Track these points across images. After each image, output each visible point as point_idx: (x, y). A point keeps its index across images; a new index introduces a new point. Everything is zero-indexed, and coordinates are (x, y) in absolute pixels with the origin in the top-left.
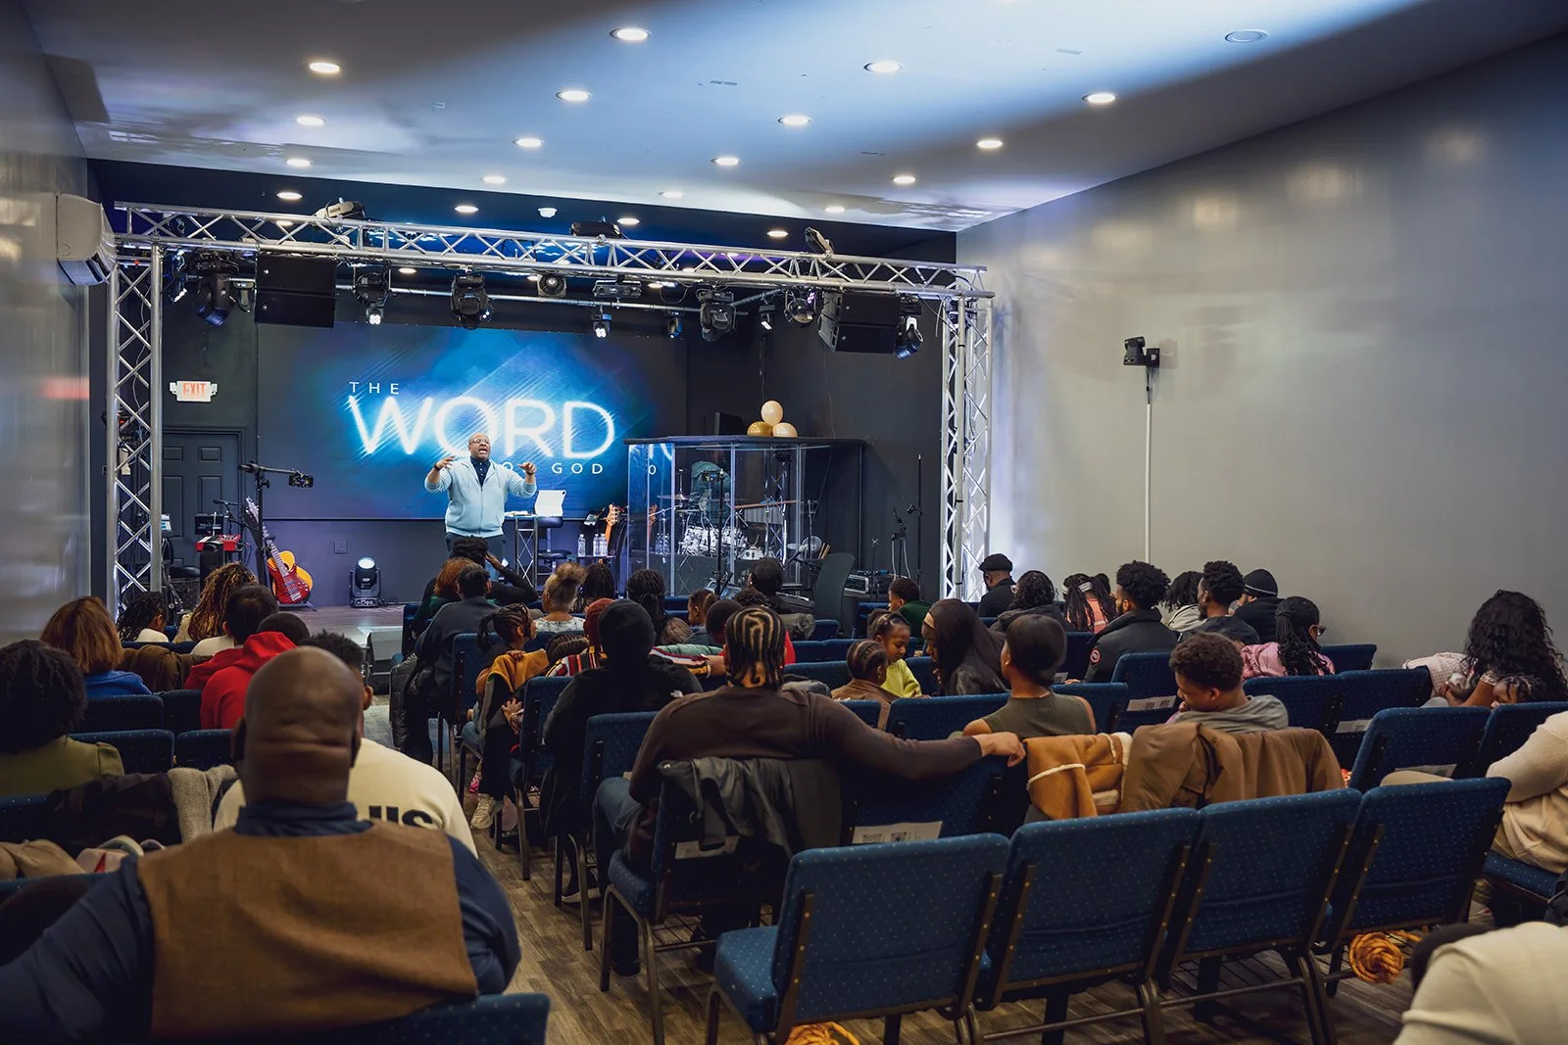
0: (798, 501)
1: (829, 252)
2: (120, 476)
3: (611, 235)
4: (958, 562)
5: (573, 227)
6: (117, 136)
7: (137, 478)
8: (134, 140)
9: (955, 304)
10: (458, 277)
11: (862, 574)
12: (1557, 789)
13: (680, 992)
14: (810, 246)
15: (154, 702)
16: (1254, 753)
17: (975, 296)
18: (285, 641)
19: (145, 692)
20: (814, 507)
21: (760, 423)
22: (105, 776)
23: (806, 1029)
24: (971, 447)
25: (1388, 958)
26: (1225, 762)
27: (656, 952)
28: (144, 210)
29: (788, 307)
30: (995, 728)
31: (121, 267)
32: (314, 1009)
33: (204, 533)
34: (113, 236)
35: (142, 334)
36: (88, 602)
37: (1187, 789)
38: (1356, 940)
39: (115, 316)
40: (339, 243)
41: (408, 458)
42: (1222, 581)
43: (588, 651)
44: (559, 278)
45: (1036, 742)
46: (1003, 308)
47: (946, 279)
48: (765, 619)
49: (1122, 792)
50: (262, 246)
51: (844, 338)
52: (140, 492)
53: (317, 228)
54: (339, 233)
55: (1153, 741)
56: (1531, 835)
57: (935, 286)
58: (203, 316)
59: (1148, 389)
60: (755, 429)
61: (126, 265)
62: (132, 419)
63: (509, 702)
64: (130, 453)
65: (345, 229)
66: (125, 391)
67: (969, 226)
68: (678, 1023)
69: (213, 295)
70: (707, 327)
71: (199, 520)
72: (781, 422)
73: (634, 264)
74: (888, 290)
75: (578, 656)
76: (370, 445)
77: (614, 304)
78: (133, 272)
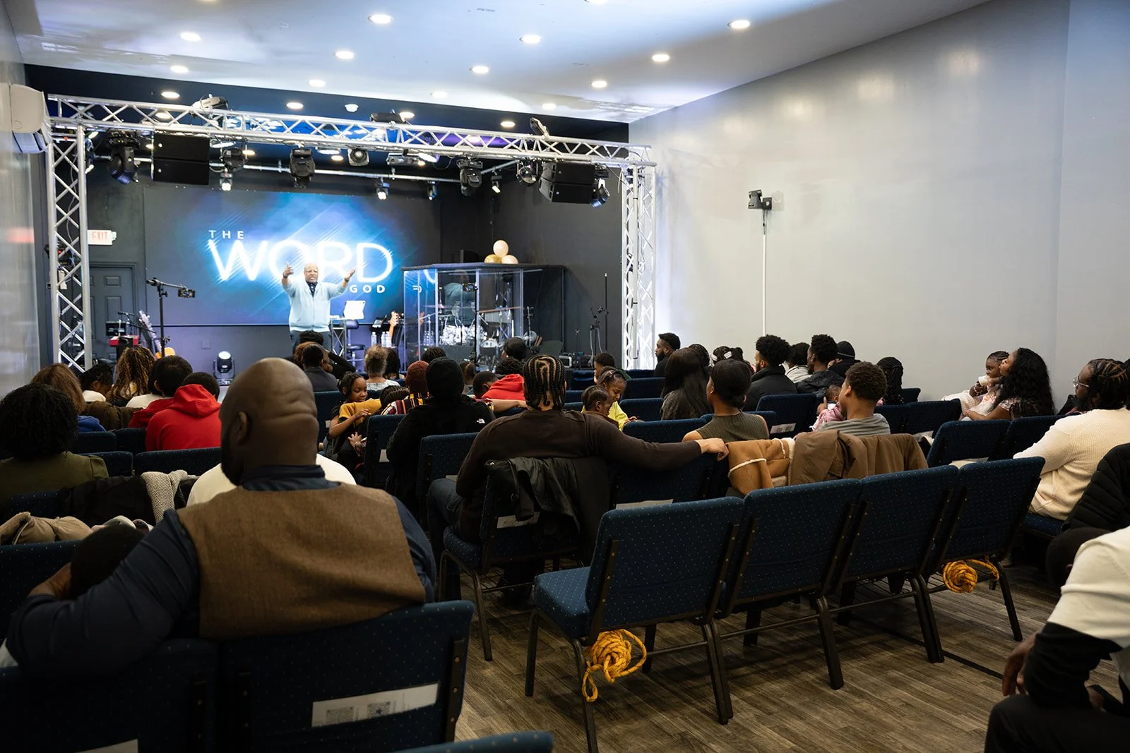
0: (521, 307)
1: (546, 134)
2: (60, 290)
3: (399, 121)
4: (635, 344)
5: (372, 116)
6: (48, 46)
7: (72, 290)
8: (60, 50)
9: (630, 171)
10: (294, 150)
11: (567, 355)
12: (1062, 466)
13: (493, 622)
14: (533, 130)
15: (109, 437)
16: (873, 448)
17: (643, 165)
18: (203, 390)
19: (101, 430)
20: (531, 311)
21: (493, 256)
22: (98, 478)
23: (607, 634)
24: (642, 268)
25: (969, 576)
26: (856, 455)
27: (483, 593)
28: (70, 101)
29: (519, 172)
30: (705, 436)
31: (55, 142)
32: (314, 613)
33: (114, 334)
34: (50, 118)
35: (73, 189)
36: (59, 368)
37: (831, 475)
38: (947, 567)
39: (52, 176)
40: (211, 125)
41: (252, 283)
42: (824, 346)
43: (409, 398)
44: (363, 151)
45: (735, 444)
46: (662, 173)
47: (624, 153)
48: (550, 361)
49: (789, 477)
50: (156, 127)
51: (558, 193)
52: (75, 301)
53: (195, 115)
54: (211, 119)
55: (810, 443)
56: (1045, 497)
57: (618, 158)
58: (116, 177)
59: (764, 225)
60: (489, 260)
61: (58, 140)
62: (67, 249)
63: (353, 435)
64: (66, 274)
65: (214, 116)
66: (61, 230)
67: (637, 119)
68: (496, 641)
69: (122, 161)
70: (465, 185)
71: (109, 326)
72: (508, 254)
73: (415, 142)
74: (586, 161)
75: (403, 401)
76: (225, 274)
77: (390, 176)
78: (64, 146)
